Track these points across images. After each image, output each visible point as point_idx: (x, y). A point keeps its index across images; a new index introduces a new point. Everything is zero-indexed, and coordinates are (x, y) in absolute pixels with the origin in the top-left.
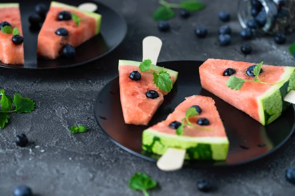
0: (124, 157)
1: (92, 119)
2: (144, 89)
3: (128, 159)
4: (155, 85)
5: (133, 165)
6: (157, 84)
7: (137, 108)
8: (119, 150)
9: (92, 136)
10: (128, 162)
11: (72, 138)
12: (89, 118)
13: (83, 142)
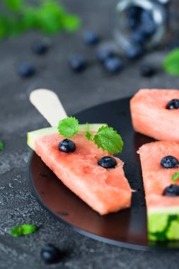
0: (101, 257)
1: (18, 217)
2: (92, 159)
3: (109, 259)
4: (101, 149)
5: (122, 264)
6: (102, 147)
7: (109, 188)
8: (87, 250)
9: (35, 240)
10: (112, 262)
11: (10, 252)
12: (12, 217)
13: (28, 252)
